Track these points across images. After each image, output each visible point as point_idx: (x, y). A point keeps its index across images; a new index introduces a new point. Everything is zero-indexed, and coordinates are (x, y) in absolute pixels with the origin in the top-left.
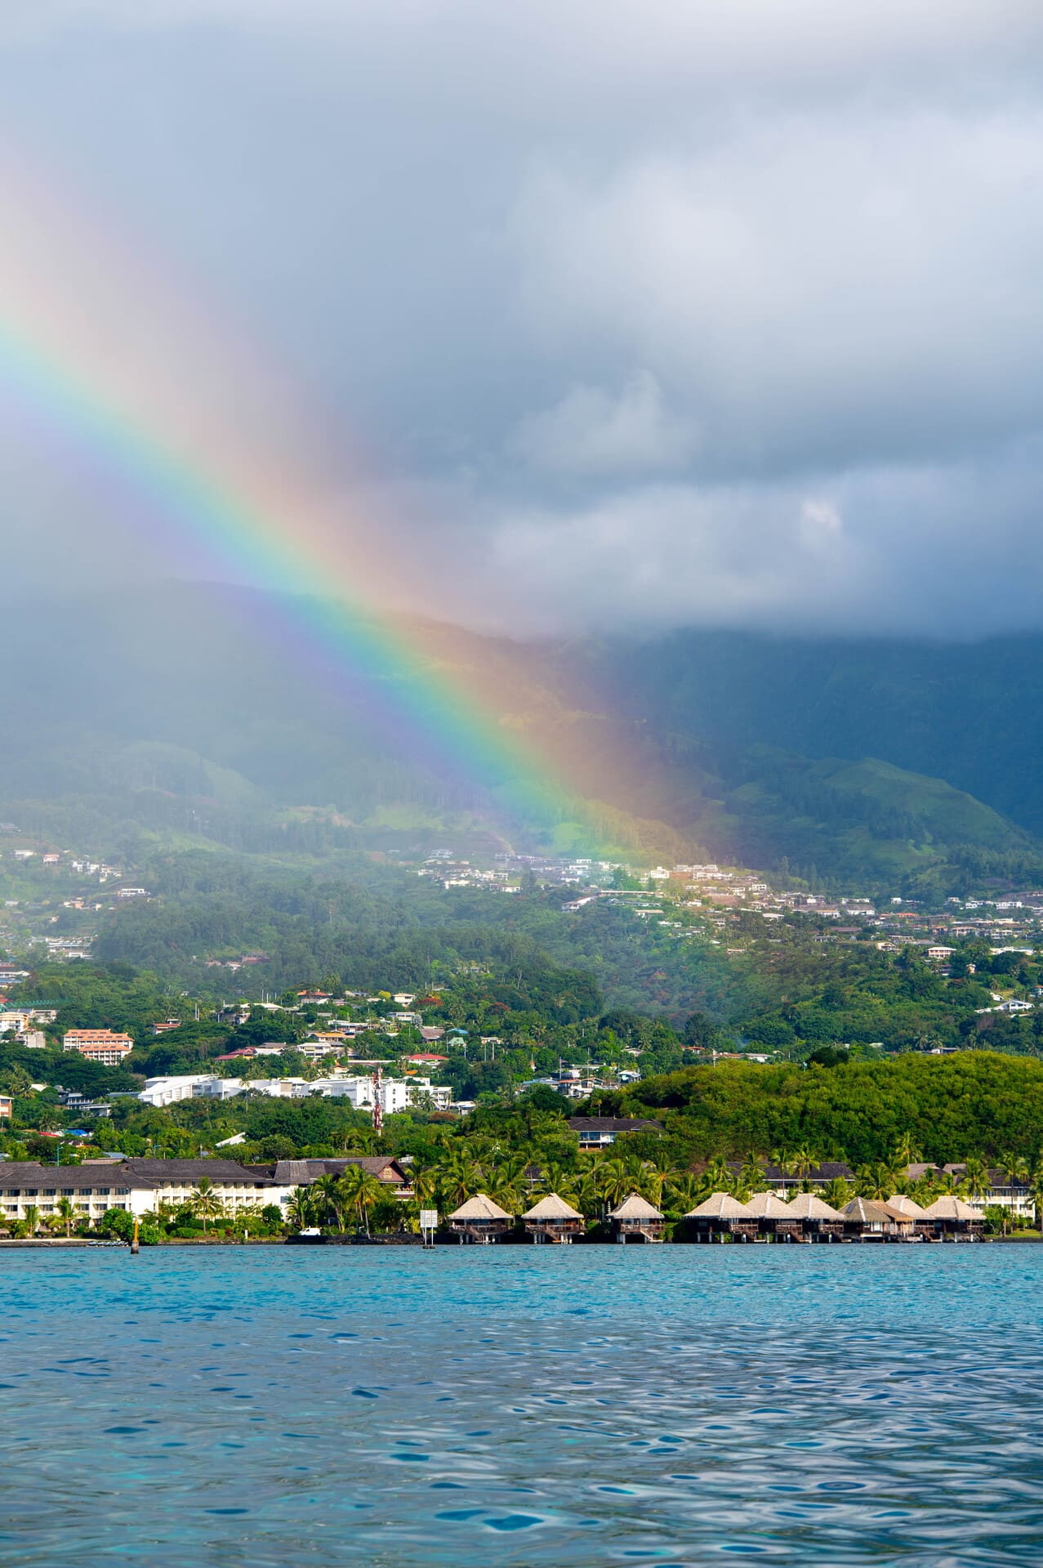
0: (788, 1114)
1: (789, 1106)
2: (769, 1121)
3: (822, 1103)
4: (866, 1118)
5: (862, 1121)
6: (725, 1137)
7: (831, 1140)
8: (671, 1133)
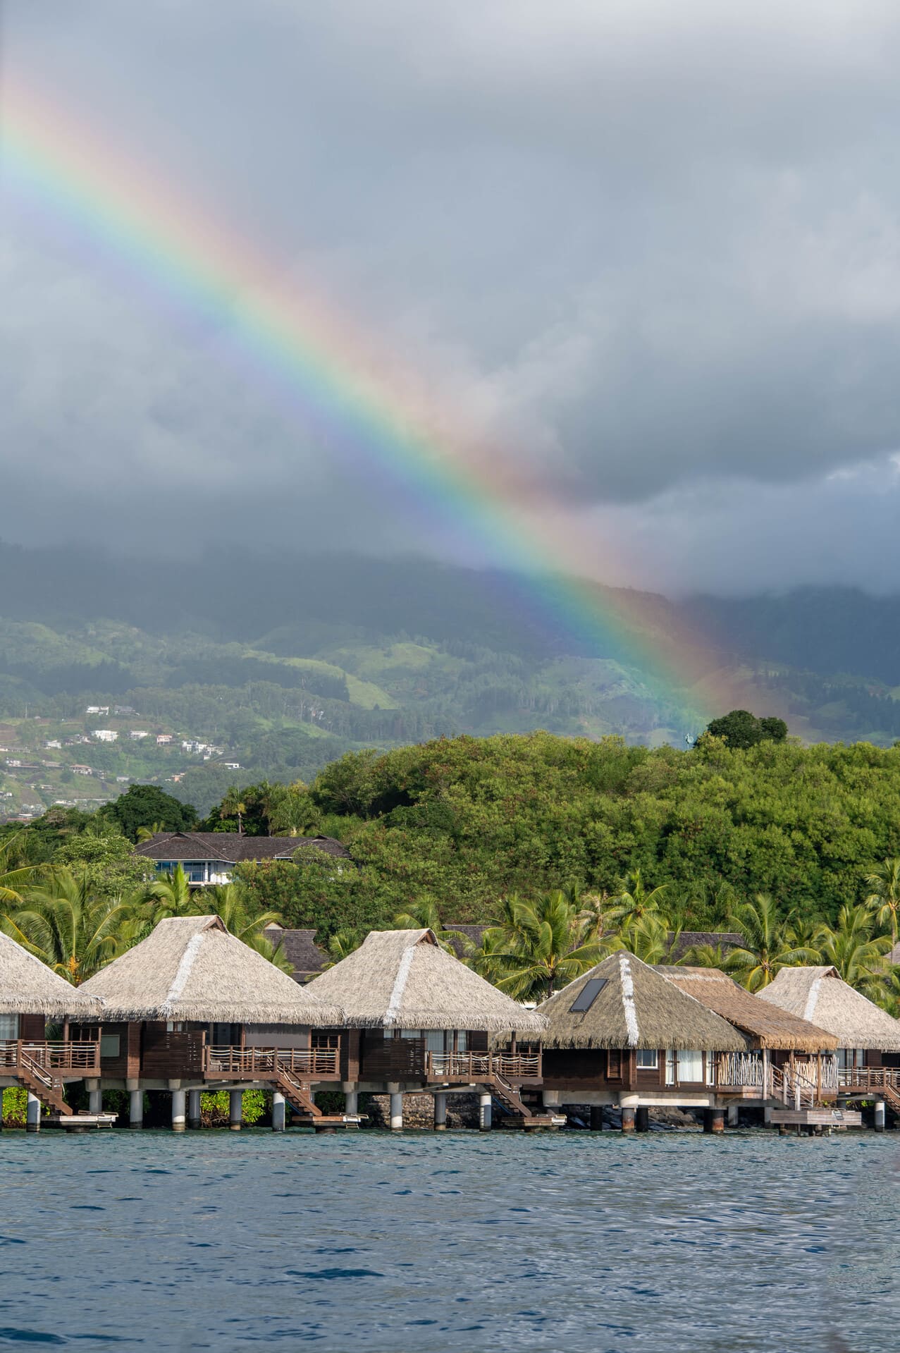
0: (632, 829)
1: (635, 812)
2: (587, 844)
3: (711, 810)
4: (808, 844)
5: (799, 848)
6: (482, 877)
7: (725, 885)
8: (359, 863)
